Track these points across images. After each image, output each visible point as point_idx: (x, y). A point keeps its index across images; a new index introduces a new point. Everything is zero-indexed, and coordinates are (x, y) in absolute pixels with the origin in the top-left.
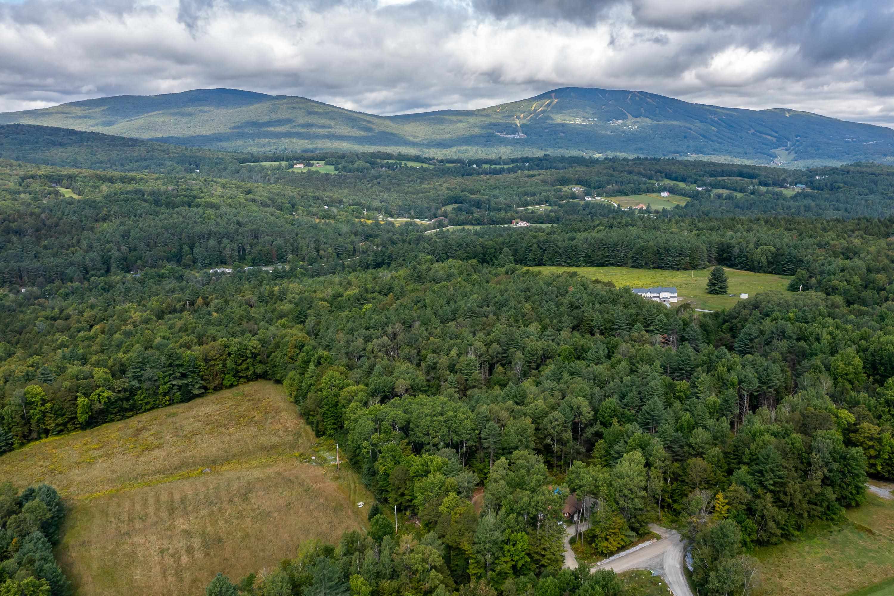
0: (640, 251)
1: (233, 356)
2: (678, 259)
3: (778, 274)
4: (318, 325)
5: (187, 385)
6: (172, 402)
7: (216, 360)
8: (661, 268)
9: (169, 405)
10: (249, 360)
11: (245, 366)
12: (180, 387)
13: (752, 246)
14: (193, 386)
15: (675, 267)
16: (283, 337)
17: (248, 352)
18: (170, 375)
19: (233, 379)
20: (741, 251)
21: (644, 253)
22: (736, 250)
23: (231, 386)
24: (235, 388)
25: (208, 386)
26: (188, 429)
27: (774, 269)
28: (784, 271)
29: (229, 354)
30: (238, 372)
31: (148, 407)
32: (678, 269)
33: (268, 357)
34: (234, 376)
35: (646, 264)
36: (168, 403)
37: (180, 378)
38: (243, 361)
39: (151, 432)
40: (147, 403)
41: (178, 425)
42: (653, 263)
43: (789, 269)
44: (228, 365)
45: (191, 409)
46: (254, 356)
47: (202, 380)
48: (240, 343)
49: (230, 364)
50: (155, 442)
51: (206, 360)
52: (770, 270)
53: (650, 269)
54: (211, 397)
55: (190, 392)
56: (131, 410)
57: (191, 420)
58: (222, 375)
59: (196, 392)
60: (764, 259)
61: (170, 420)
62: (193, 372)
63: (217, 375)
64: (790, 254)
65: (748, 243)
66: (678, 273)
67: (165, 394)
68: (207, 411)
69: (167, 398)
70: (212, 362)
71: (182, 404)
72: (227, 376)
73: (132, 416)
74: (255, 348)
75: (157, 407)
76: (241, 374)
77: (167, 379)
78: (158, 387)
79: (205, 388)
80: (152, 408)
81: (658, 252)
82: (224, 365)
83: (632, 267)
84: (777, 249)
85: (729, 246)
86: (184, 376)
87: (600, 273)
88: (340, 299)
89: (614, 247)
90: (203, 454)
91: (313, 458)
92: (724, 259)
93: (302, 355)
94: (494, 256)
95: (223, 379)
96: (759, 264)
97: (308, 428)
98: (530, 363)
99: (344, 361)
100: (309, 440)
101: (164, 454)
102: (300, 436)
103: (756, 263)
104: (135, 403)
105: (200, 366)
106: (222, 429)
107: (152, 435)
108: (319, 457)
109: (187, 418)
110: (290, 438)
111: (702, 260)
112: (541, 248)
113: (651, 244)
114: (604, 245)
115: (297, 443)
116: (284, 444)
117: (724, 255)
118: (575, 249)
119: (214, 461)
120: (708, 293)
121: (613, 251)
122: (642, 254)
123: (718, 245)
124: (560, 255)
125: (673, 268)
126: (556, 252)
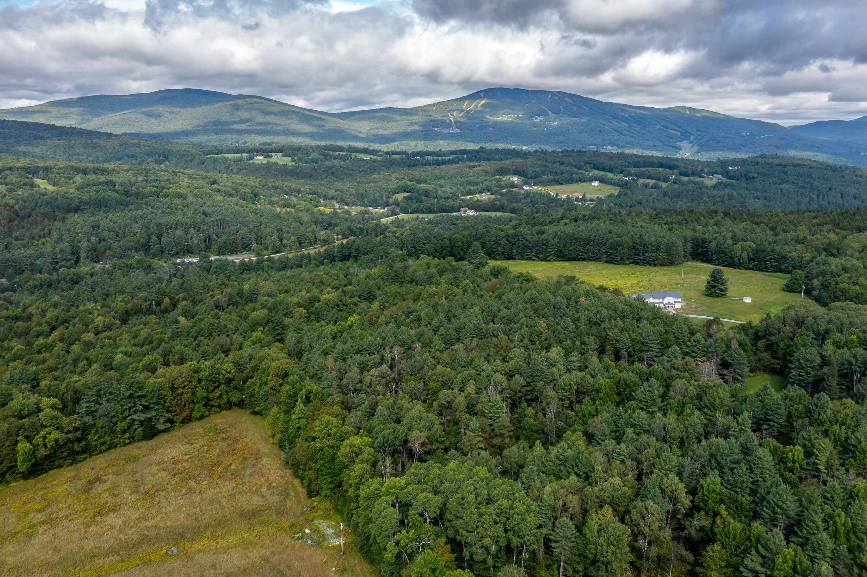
0: (615, 246)
1: (203, 383)
2: (655, 254)
3: (760, 270)
4: (299, 342)
5: (150, 418)
6: (132, 440)
7: (184, 387)
8: (637, 263)
9: (130, 443)
10: (222, 386)
11: (217, 393)
12: (142, 423)
13: (729, 242)
14: (158, 420)
15: (653, 263)
16: (261, 360)
17: (221, 377)
18: (130, 408)
19: (203, 409)
20: (719, 246)
21: (620, 248)
22: (713, 245)
23: (202, 417)
24: (206, 420)
25: (175, 418)
26: (150, 481)
27: (754, 266)
28: (767, 268)
29: (200, 381)
30: (209, 400)
31: (104, 448)
32: (655, 265)
33: (245, 382)
34: (205, 405)
35: (622, 259)
36: (127, 441)
37: (142, 412)
38: (215, 388)
39: (106, 486)
40: (103, 444)
41: (138, 475)
42: (628, 259)
43: (772, 266)
44: (198, 394)
45: (154, 450)
46: (229, 381)
47: (168, 412)
48: (212, 367)
49: (200, 393)
50: (110, 500)
51: (173, 389)
52: (751, 266)
53: (625, 264)
54: (178, 432)
55: (153, 427)
56: (84, 452)
57: (155, 468)
58: (192, 405)
59: (161, 427)
60: (745, 256)
61: (129, 468)
62: (157, 404)
63: (185, 406)
64: (773, 251)
65: (724, 238)
66: (656, 269)
67: (124, 432)
68: (173, 454)
69: (127, 435)
70: (180, 391)
71: (144, 442)
72: (197, 406)
73: (85, 459)
74: (229, 373)
75: (115, 447)
76: (213, 403)
77: (126, 413)
78: (116, 423)
79: (171, 421)
80: (109, 448)
81: (634, 248)
82: (194, 394)
83: (606, 262)
84: (757, 245)
85: (704, 241)
86: (146, 408)
87: (575, 268)
88: (317, 304)
89: (586, 241)
90: (169, 523)
91: (307, 531)
92: (699, 254)
93: (286, 387)
94: (462, 249)
95: (192, 410)
96: (739, 260)
97: (297, 482)
98: (562, 400)
99: (338, 397)
100: (299, 502)
101: (120, 521)
102: (288, 495)
103: (736, 260)
104: (88, 445)
105: (165, 396)
106: (192, 484)
107: (107, 490)
108: (315, 530)
109: (150, 465)
110: (276, 498)
111: (679, 256)
112: (510, 242)
113: (626, 239)
114: (576, 239)
115: (285, 506)
116: (269, 508)
117: (700, 250)
118: (546, 243)
119: (182, 536)
120: (707, 295)
121: (585, 246)
122: (617, 249)
123: (692, 239)
124: (530, 249)
125: (649, 264)
126: (526, 246)
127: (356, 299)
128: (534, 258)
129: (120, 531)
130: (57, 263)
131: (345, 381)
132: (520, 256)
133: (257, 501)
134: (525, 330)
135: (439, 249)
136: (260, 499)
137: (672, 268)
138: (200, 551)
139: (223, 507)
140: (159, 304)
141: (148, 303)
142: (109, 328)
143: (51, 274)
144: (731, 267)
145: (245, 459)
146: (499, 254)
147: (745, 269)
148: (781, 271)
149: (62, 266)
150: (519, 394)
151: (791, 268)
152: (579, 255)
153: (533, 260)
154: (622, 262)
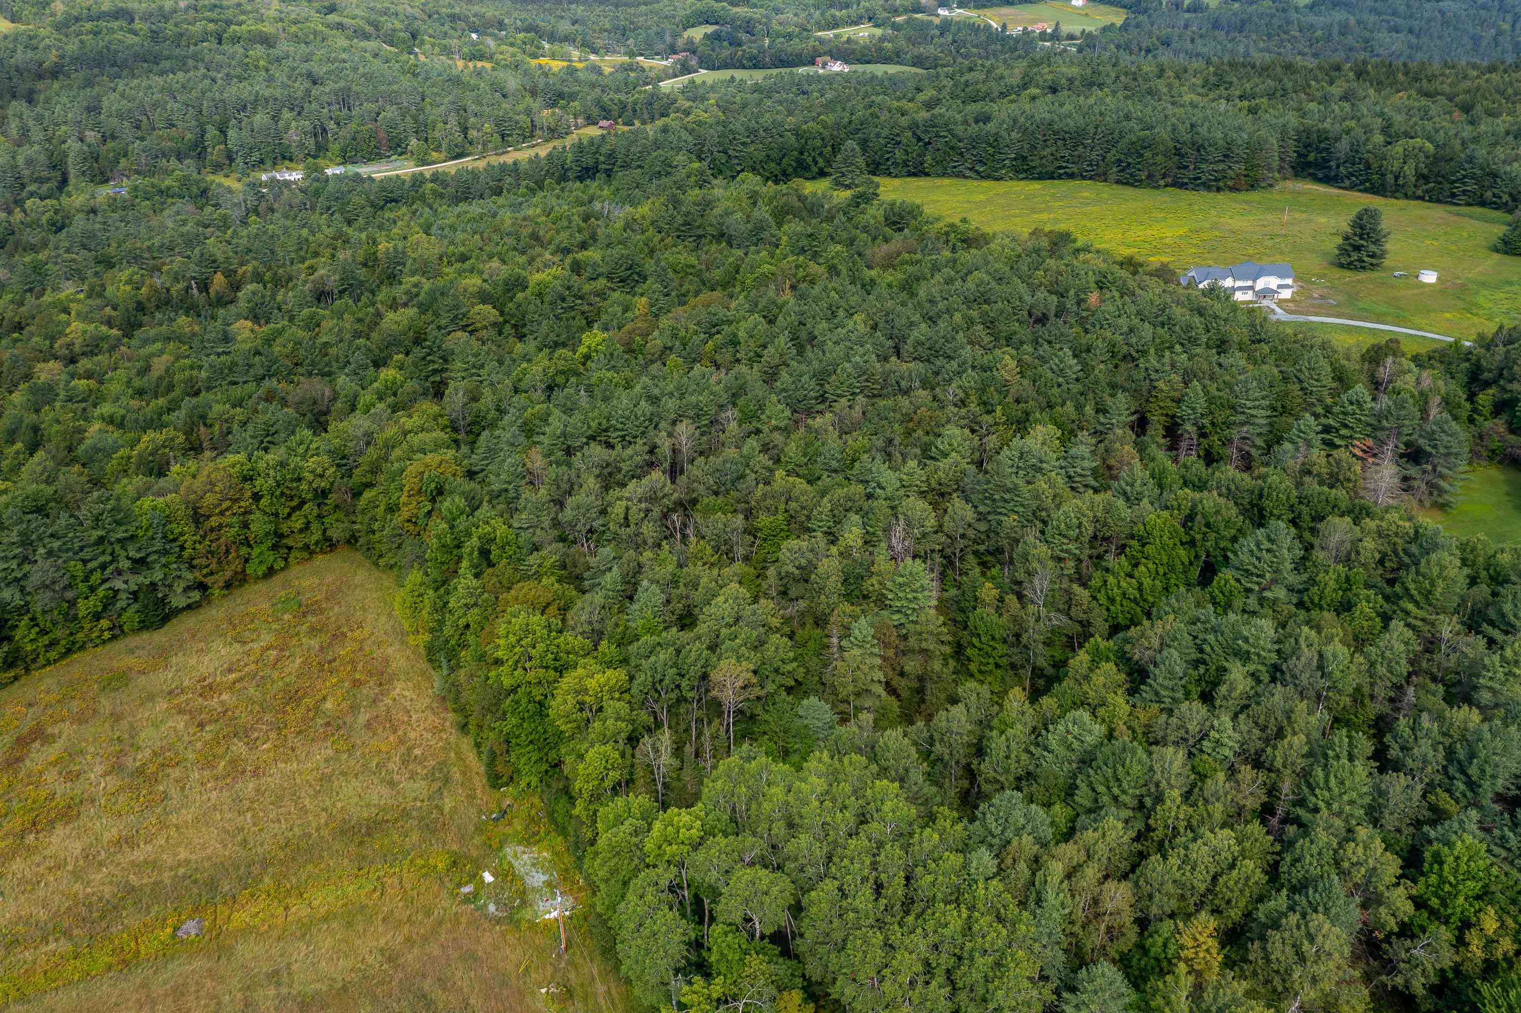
0: (1139, 148)
1: (264, 502)
2: (1221, 166)
3: (1439, 201)
4: (475, 399)
5: (153, 584)
6: (117, 632)
7: (222, 513)
8: (1182, 186)
9: (114, 637)
10: (308, 506)
11: (297, 523)
12: (135, 595)
13: (1379, 138)
14: (170, 586)
15: (1215, 185)
16: (390, 446)
17: (304, 486)
18: (103, 567)
19: (270, 557)
20: (1355, 148)
21: (1148, 154)
22: (1343, 146)
23: (271, 572)
24: (278, 579)
25: (209, 581)
26: (149, 738)
27: (1427, 191)
28: (1453, 195)
29: (256, 497)
30: (281, 536)
31: (53, 655)
32: (1219, 190)
33: (357, 495)
34: (274, 547)
35: (1150, 177)
36: (107, 635)
37: (134, 571)
38: (294, 509)
39: (53, 752)
40: (53, 644)
41: (124, 724)
42: (1164, 176)
43: (1464, 192)
44: (255, 526)
45: (163, 655)
46: (322, 494)
47: (192, 567)
48: (283, 464)
49: (259, 524)
50: (60, 789)
51: (197, 517)
52: (1419, 193)
53: (1157, 187)
54: (216, 612)
55: (162, 602)
56: (11, 665)
57: (162, 705)
58: (244, 551)
59: (179, 601)
60: (1409, 170)
61: (106, 704)
62: (165, 552)
63: (227, 552)
64: (1470, 159)
65: (1368, 130)
66: (1220, 197)
67: (96, 616)
68: (202, 670)
69: (105, 623)
70: (214, 521)
71: (145, 636)
72: (256, 552)
73: (16, 678)
74: (321, 476)
75: (82, 648)
76: (290, 542)
77: (96, 577)
78: (72, 603)
79: (202, 587)
80: (69, 651)
81: (1178, 152)
82: (245, 525)
83: (1118, 182)
84: (1437, 146)
85: (1323, 136)
86: (140, 564)
87: (1053, 196)
88: (520, 296)
89: (1075, 138)
90: (183, 855)
91: (488, 878)
92: (1309, 164)
93: (439, 526)
94: (821, 154)
95: (247, 561)
96: (1397, 178)
97: (466, 744)
98: (1060, 559)
99: (551, 554)
100: (471, 797)
101: (77, 847)
102: (447, 780)
103: (1390, 178)
104: (18, 650)
105: (182, 534)
106: (239, 747)
107: (54, 764)
108: (506, 875)
109: (151, 698)
110: (420, 787)
111: (1270, 170)
112: (919, 139)
113: (1163, 133)
114: (1055, 133)
115: (439, 809)
116: (405, 814)
117: (1312, 157)
118: (995, 142)
119: (212, 885)
120: (1342, 266)
121: (1075, 147)
122: (1141, 156)
123: (1298, 133)
124: (961, 154)
125: (1208, 188)
126: (952, 148)
127: (602, 281)
128: (968, 173)
129: (77, 875)
130: (23, 186)
131: (568, 514)
132: (940, 170)
133: (379, 795)
134: (971, 378)
135: (775, 154)
136: (385, 791)
137: (1254, 196)
138: (247, 931)
139: (304, 810)
140: (204, 287)
141: (180, 286)
142: (93, 348)
143: (10, 213)
144: (1375, 193)
145: (357, 684)
146: (895, 164)
147: (1406, 196)
148: (1483, 204)
149: (32, 194)
150: (962, 543)
151: (1505, 198)
152: (1060, 168)
153: (966, 177)
154: (1151, 182)
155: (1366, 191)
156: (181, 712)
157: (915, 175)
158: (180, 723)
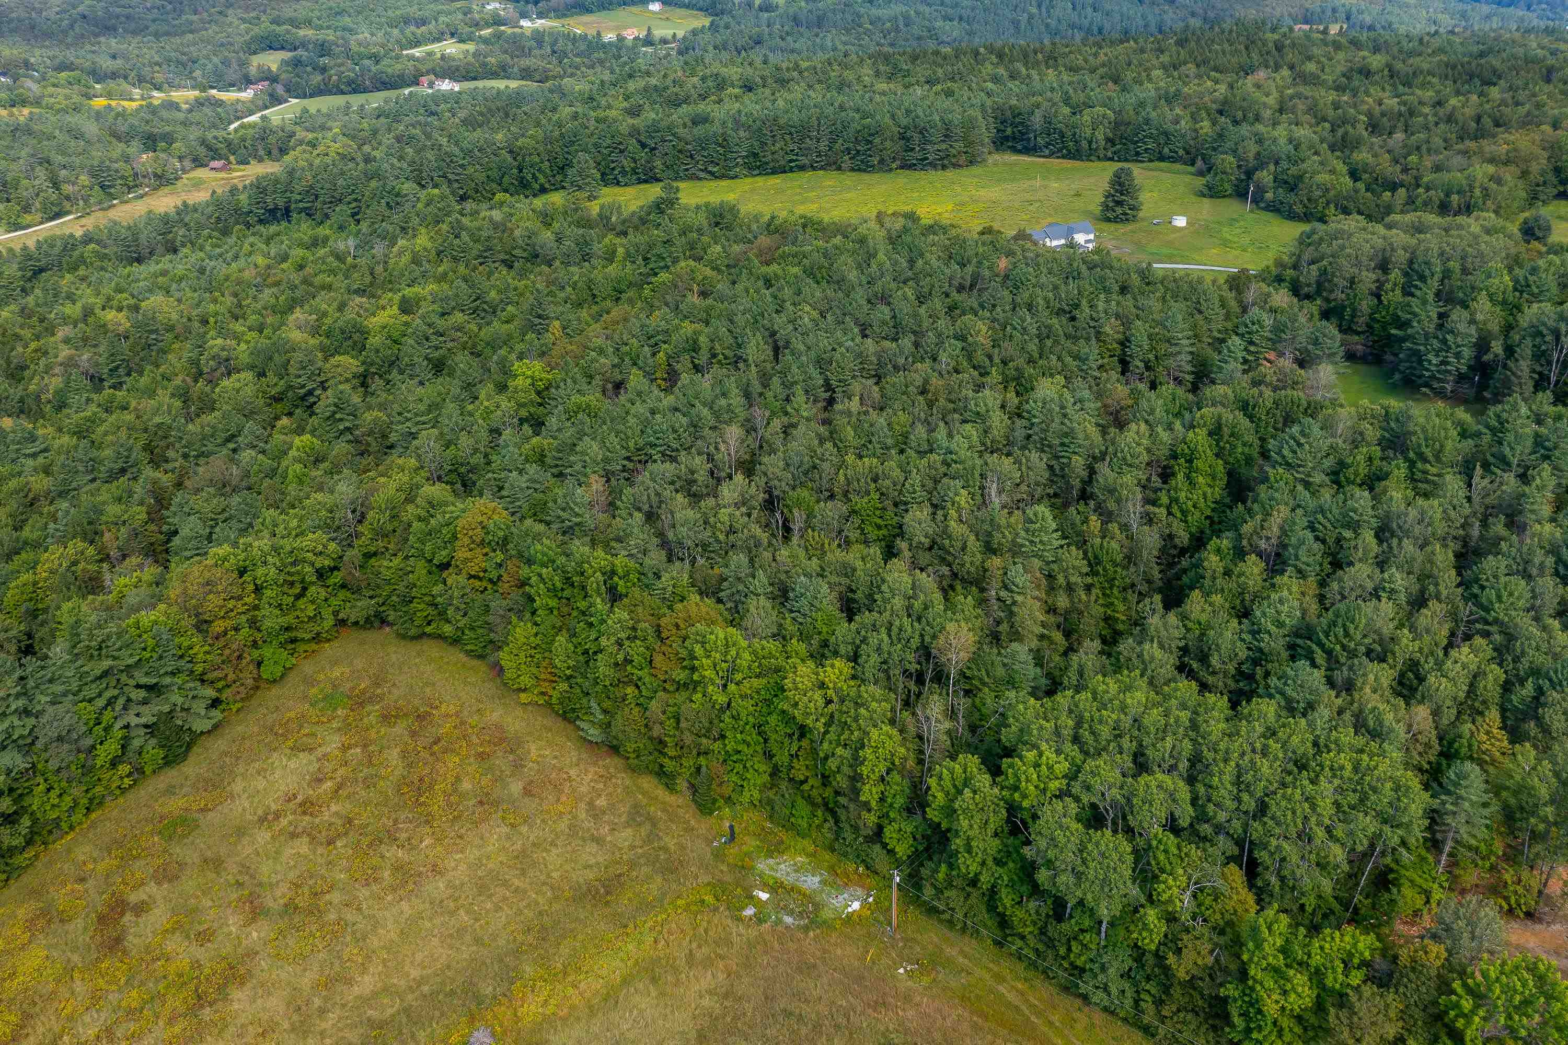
0: (864, 137)
1: (270, 593)
2: (944, 146)
3: (1127, 160)
5: (171, 713)
6: (141, 776)
7: (227, 616)
8: (912, 167)
9: (137, 784)
10: (313, 589)
11: (307, 608)
12: (151, 728)
13: (1064, 110)
14: (189, 710)
15: (944, 162)
17: (305, 568)
18: (112, 703)
19: (284, 654)
20: (1047, 120)
21: (877, 140)
22: (1037, 120)
23: (286, 673)
24: (294, 676)
25: (229, 695)
27: (1115, 152)
28: (1138, 154)
29: (258, 590)
32: (944, 167)
34: (285, 644)
35: (882, 161)
36: (128, 782)
37: (145, 702)
38: (298, 597)
39: (159, 918)
41: (231, 866)
42: (895, 160)
43: (1146, 150)
44: (267, 624)
45: (218, 785)
46: (325, 574)
47: (206, 684)
48: (278, 551)
49: (270, 620)
51: (202, 625)
52: (1109, 154)
53: (890, 171)
55: (182, 730)
57: (263, 836)
58: (256, 654)
59: (206, 725)
60: (1099, 135)
61: (187, 853)
62: (176, 672)
63: (243, 658)
64: (1147, 121)
65: (1054, 103)
67: (114, 764)
68: (284, 789)
69: (124, 769)
70: (220, 627)
72: (267, 652)
74: (322, 554)
75: (103, 804)
76: (302, 634)
77: (107, 716)
80: (90, 812)
81: (903, 137)
82: (253, 623)
83: (852, 170)
84: (1116, 113)
85: (1016, 112)
86: (154, 691)
89: (801, 132)
91: (762, 895)
92: (1007, 138)
94: (539, 170)
95: (259, 664)
96: (1090, 143)
97: (649, 783)
100: (689, 829)
103: (1084, 144)
105: (191, 648)
107: (171, 930)
108: (778, 888)
109: (243, 831)
112: (643, 146)
113: (884, 120)
114: (781, 128)
117: (1009, 131)
118: (724, 142)
121: (802, 140)
122: (871, 142)
123: (994, 110)
124: (692, 157)
125: (933, 166)
126: (680, 151)
128: (702, 175)
132: (671, 174)
135: (494, 174)
144: (1074, 158)
145: (483, 757)
146: (624, 173)
147: (1099, 158)
148: (1162, 158)
151: (1181, 152)
152: (791, 161)
153: (700, 179)
154: (883, 166)
155: (1063, 157)
156: (293, 836)
157: (646, 181)
158: (302, 846)
